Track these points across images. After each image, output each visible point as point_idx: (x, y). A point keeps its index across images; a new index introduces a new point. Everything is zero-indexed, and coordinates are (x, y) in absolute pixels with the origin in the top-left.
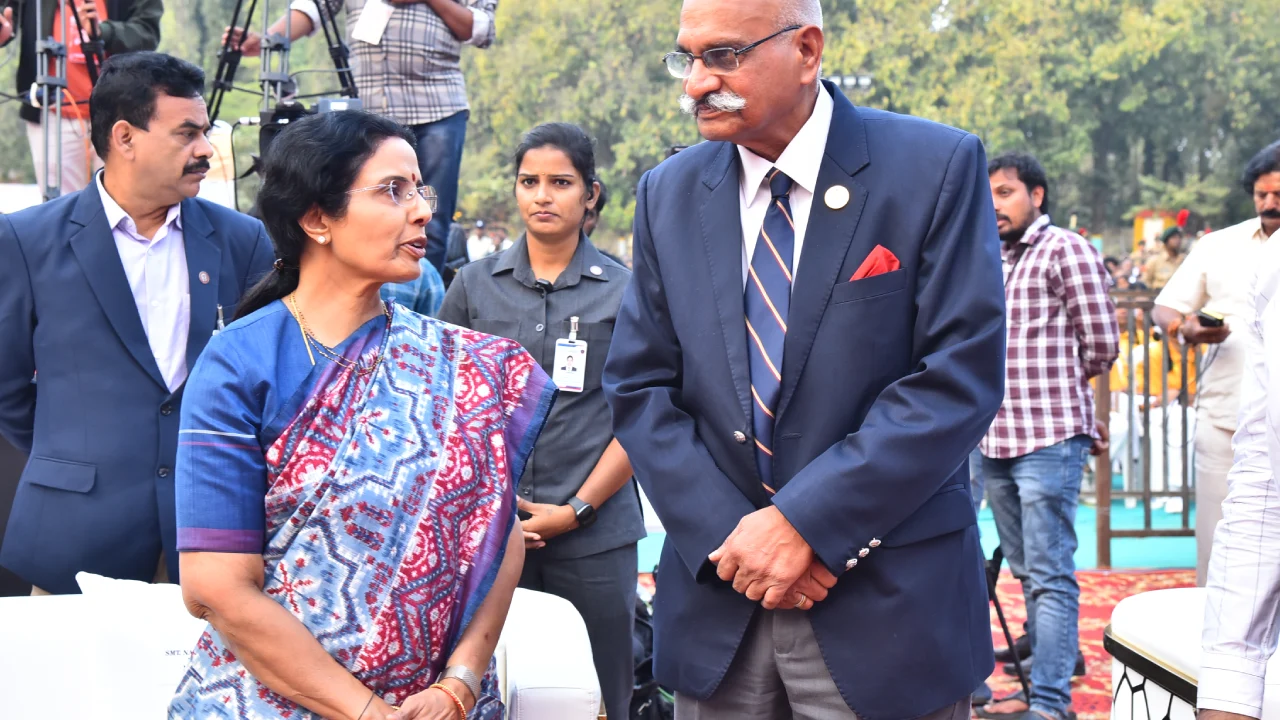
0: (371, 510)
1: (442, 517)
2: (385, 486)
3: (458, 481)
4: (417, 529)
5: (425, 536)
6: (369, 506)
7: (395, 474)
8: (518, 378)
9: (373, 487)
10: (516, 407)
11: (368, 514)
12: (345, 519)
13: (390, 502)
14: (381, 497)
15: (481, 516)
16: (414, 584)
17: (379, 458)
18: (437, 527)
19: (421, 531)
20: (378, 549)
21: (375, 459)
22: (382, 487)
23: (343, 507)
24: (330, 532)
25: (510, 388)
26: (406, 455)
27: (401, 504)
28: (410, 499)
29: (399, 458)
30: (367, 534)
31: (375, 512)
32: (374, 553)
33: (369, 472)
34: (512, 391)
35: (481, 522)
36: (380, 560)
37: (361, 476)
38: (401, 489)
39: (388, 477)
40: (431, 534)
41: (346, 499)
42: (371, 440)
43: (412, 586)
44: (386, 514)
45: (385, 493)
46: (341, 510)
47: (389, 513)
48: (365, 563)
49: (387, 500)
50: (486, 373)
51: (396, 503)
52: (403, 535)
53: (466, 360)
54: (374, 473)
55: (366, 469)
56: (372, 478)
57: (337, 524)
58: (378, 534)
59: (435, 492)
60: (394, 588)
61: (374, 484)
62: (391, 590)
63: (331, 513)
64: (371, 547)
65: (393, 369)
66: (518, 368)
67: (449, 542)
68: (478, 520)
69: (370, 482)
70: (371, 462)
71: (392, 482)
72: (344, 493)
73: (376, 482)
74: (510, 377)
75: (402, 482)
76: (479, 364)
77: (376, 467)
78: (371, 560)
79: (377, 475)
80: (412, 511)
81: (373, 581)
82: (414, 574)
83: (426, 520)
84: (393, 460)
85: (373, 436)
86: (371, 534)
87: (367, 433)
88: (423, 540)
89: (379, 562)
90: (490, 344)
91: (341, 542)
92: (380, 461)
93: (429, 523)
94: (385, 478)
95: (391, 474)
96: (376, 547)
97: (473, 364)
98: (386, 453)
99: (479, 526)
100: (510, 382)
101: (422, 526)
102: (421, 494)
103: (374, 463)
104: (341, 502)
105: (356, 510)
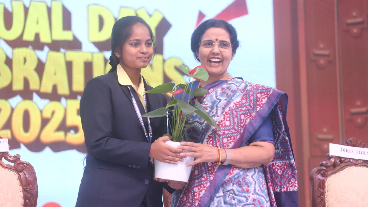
5: (209, 139)
8: (263, 99)
13: (201, 128)
14: (198, 127)
15: (233, 139)
18: (214, 137)
19: (208, 138)
22: (199, 124)
25: (260, 102)
27: (204, 129)
35: (233, 141)
40: (211, 139)
49: (200, 128)
61: (197, 123)
67: (218, 143)
68: (232, 140)
69: (196, 123)
71: (203, 123)
73: (198, 123)
74: (261, 99)
79: (199, 121)
94: (201, 122)
99: (232, 142)
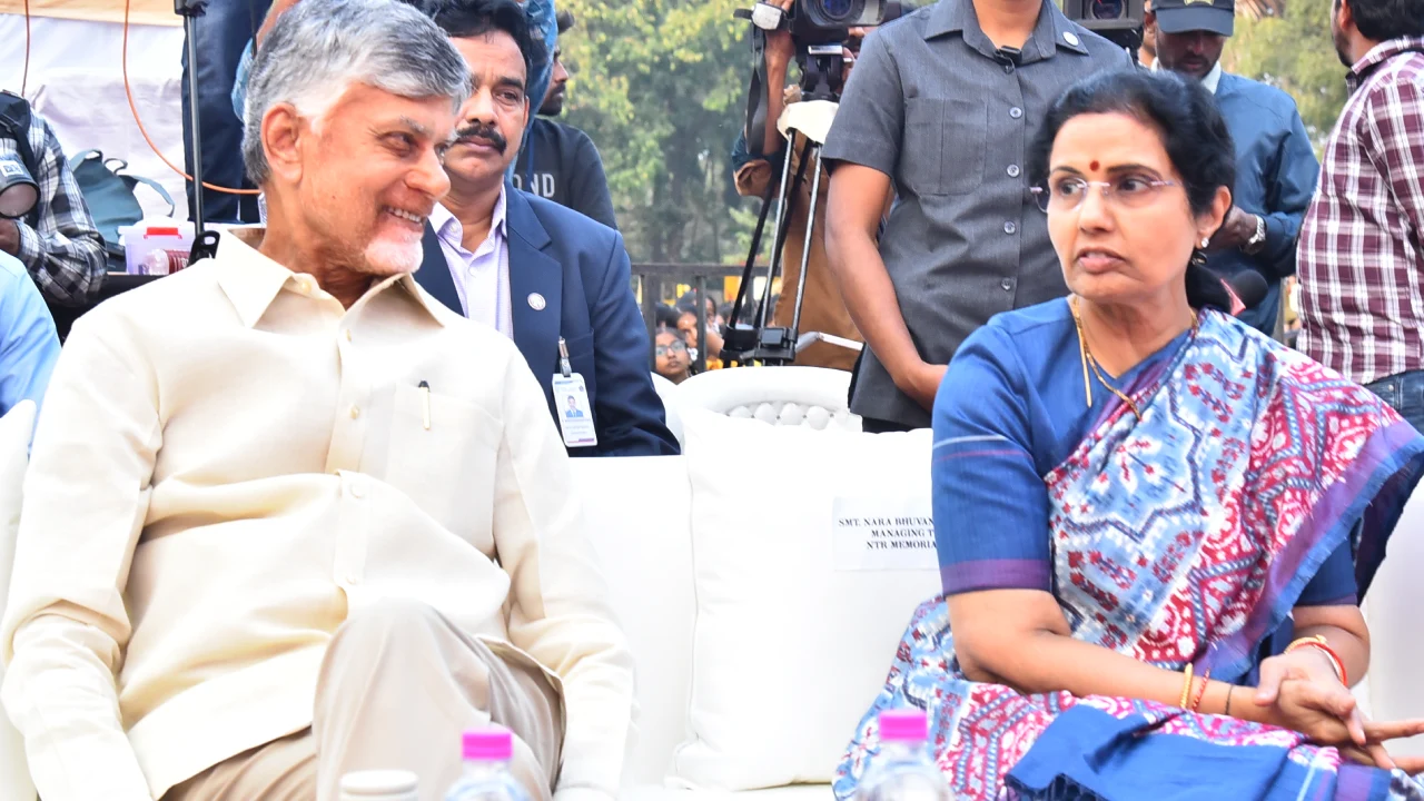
0: (1106, 563)
1: (1207, 593)
2: (1131, 537)
3: (1234, 550)
4: (1167, 601)
6: (1104, 558)
7: (1148, 525)
9: (1115, 536)
10: (1336, 481)
11: (1102, 569)
12: (1073, 566)
17: (1132, 500)
20: (1110, 610)
21: (1127, 501)
26: (1169, 504)
28: (1164, 561)
29: (1158, 506)
30: (1099, 593)
31: (1110, 567)
32: (1105, 612)
33: (1114, 515)
37: (1102, 519)
38: (1153, 546)
39: (1138, 528)
41: (1077, 542)
42: (1127, 475)
44: (1125, 573)
45: (1130, 546)
46: (1069, 552)
47: (1130, 572)
50: (1292, 418)
51: (1142, 562)
52: (1147, 605)
54: (1120, 518)
55: (1109, 510)
56: (1116, 524)
57: (1064, 570)
59: (1200, 561)
63: (1059, 551)
64: (1102, 604)
65: (1181, 393)
66: (1350, 432)
70: (1119, 503)
72: (1076, 534)
75: (1154, 538)
77: (1125, 511)
80: (1164, 577)
81: (1098, 642)
82: (1156, 654)
83: (1183, 593)
84: (1151, 507)
85: (1131, 471)
87: (1124, 466)
88: (1173, 616)
89: (1112, 623)
90: (1318, 390)
91: (1065, 588)
92: (1133, 506)
93: (1187, 598)
95: (1142, 524)
96: (1108, 607)
97: (1281, 404)
98: (1142, 496)
100: (1336, 446)
101: (1175, 599)
102: (1180, 557)
103: (1123, 505)
104: (1071, 544)
105: (1087, 558)
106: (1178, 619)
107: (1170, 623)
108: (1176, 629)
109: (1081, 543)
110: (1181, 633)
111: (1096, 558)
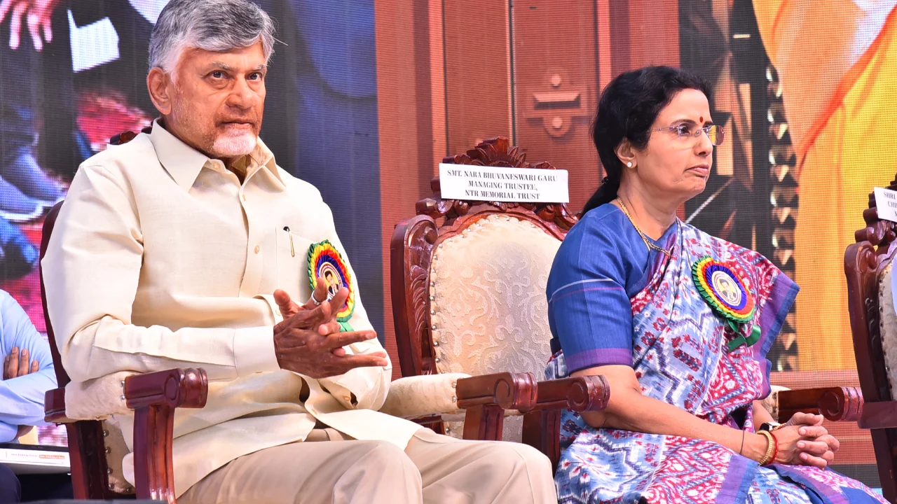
0: (693, 342)
2: (698, 328)
4: (718, 364)
5: (721, 370)
6: (691, 339)
7: (702, 322)
9: (692, 327)
11: (691, 344)
12: (674, 346)
13: (701, 340)
14: (697, 335)
16: (718, 402)
17: (692, 308)
20: (696, 371)
21: (690, 308)
23: (674, 337)
24: (662, 355)
26: (706, 311)
27: (707, 343)
28: (712, 341)
29: (702, 312)
30: (689, 358)
31: (695, 343)
32: (693, 373)
33: (689, 316)
34: (764, 288)
36: (697, 378)
37: (684, 318)
38: (706, 334)
39: (698, 323)
41: (676, 332)
42: (686, 295)
43: (716, 402)
44: (700, 347)
45: (698, 332)
46: (672, 339)
48: (685, 379)
49: (700, 338)
50: (747, 270)
51: (704, 342)
52: (710, 366)
53: (731, 258)
54: (691, 317)
55: (686, 314)
56: (691, 320)
57: (668, 349)
58: (698, 360)
59: (724, 341)
60: (704, 401)
62: (702, 402)
63: (665, 341)
64: (691, 368)
69: (690, 322)
71: (701, 327)
72: (676, 327)
73: (693, 323)
75: (707, 328)
76: (741, 263)
77: (692, 314)
78: (690, 378)
79: (693, 319)
80: (714, 350)
81: (691, 393)
82: (716, 395)
83: (722, 359)
84: (700, 312)
85: (686, 293)
86: (692, 359)
87: (683, 291)
89: (697, 380)
91: (669, 362)
92: (693, 311)
93: (725, 362)
95: (700, 321)
96: (695, 368)
97: (736, 262)
98: (695, 306)
103: (690, 311)
104: (673, 333)
105: (683, 340)
106: (722, 374)
107: (719, 376)
108: (722, 379)
109: (679, 332)
110: (725, 380)
111: (687, 339)
